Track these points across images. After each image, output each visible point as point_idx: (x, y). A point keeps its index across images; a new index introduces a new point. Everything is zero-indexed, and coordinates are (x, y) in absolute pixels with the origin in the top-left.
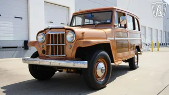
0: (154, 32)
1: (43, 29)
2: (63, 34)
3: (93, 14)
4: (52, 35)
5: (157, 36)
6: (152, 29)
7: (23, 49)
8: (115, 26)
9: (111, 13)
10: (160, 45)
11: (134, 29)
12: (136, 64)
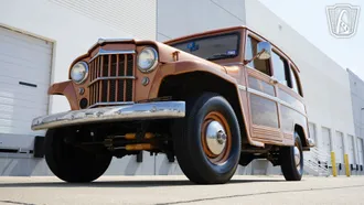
0: (335, 138)
1: (86, 53)
2: (130, 56)
3: (197, 43)
4: (106, 57)
5: (343, 148)
6: (329, 130)
7: (31, 155)
8: (246, 62)
9: (236, 38)
10: (352, 168)
11: (290, 85)
12: (298, 168)
